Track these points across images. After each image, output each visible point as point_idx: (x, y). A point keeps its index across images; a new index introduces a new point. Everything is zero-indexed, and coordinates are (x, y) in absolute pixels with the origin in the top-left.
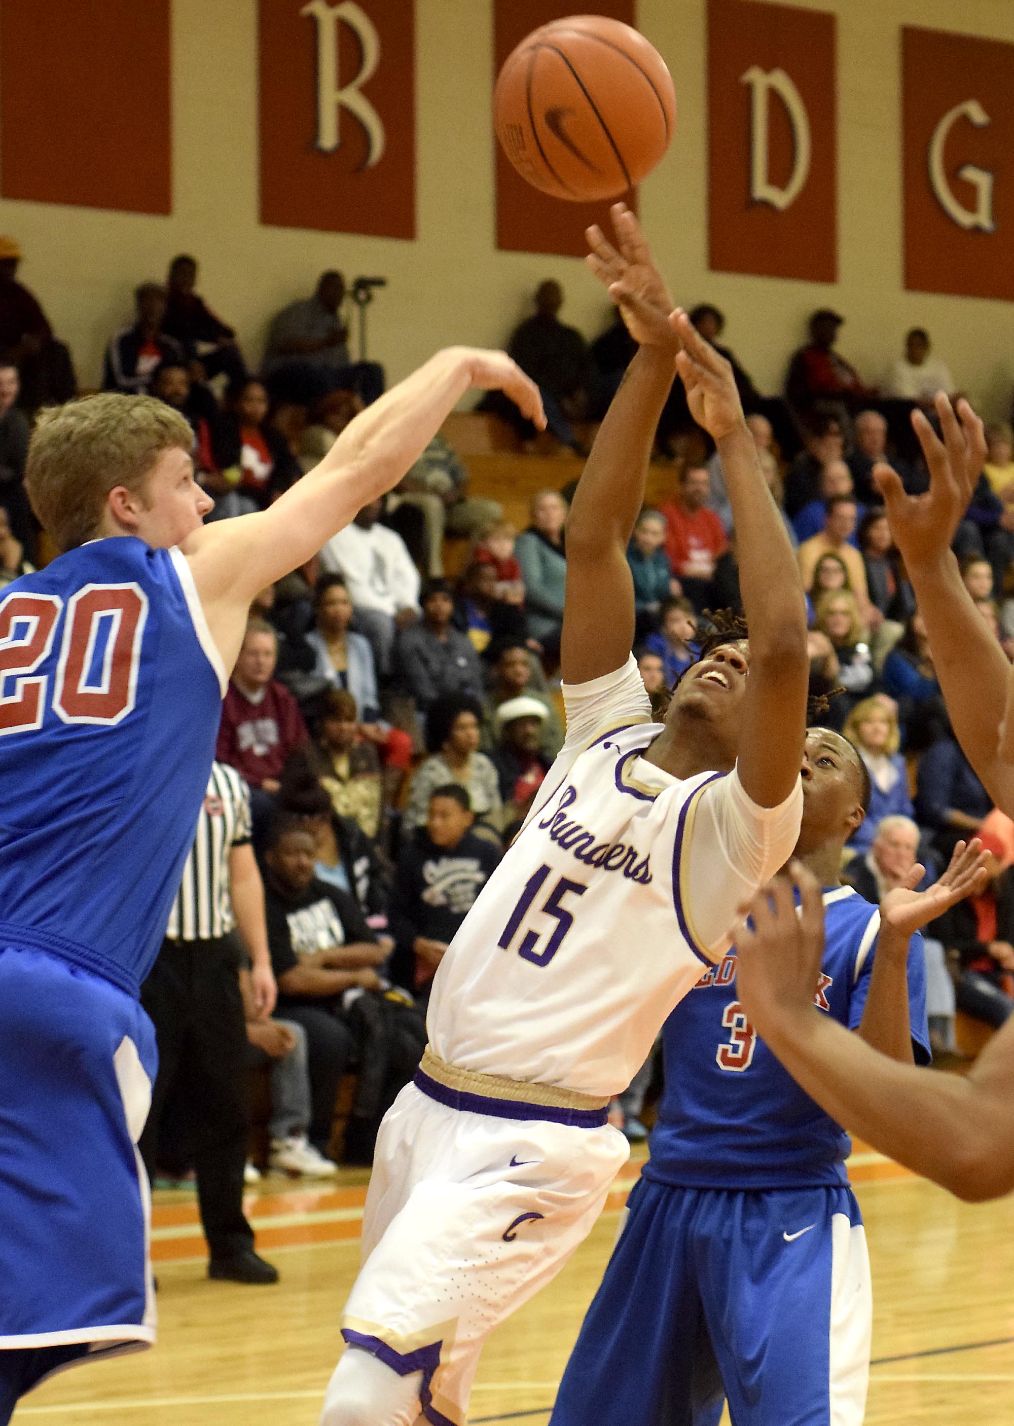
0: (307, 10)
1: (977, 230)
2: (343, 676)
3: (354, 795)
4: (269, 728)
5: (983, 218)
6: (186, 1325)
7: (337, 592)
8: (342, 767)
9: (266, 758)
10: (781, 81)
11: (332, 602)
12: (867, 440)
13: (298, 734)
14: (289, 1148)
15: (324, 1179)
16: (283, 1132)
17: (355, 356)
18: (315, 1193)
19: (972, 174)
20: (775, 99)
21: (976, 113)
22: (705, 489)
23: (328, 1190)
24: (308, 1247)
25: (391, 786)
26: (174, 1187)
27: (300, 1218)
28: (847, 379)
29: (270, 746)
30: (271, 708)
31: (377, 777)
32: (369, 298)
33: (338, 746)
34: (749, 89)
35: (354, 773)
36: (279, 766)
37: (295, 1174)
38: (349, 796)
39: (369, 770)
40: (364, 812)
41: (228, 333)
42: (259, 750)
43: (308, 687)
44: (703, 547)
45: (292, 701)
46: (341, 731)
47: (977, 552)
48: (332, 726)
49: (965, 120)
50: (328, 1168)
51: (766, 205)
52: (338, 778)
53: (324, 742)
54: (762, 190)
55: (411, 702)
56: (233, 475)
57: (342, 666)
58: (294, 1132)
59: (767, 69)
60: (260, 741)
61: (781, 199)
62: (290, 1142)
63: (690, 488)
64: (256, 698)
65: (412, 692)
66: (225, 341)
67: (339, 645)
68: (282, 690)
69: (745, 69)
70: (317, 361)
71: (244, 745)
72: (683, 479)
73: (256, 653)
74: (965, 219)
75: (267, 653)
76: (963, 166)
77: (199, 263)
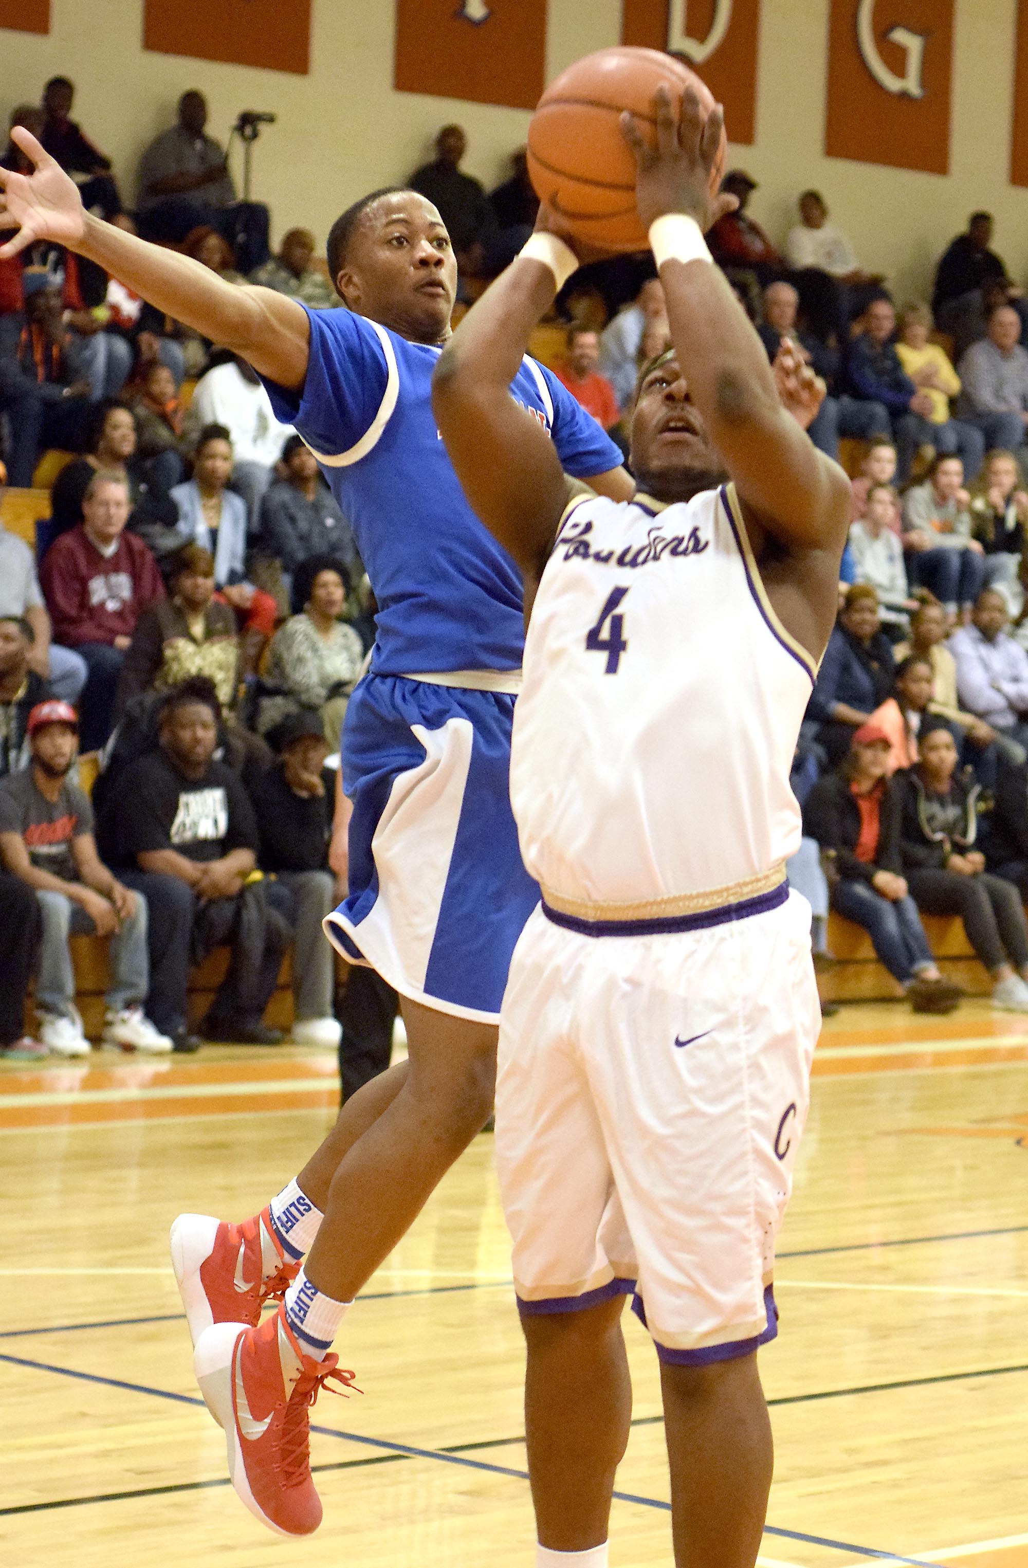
1: (904, 95)
2: (214, 534)
3: (210, 659)
4: (123, 582)
7: (219, 446)
8: (198, 628)
9: (119, 614)
11: (213, 456)
12: (776, 312)
13: (154, 591)
14: (124, 1021)
15: (159, 1054)
16: (120, 1005)
17: (240, 195)
18: (149, 1068)
19: (900, 36)
22: (594, 353)
23: (164, 1066)
24: (140, 1123)
25: (252, 651)
27: (133, 1093)
28: (757, 246)
29: (124, 602)
30: (124, 563)
31: (234, 640)
32: (255, 135)
33: (193, 605)
35: (210, 634)
36: (132, 622)
37: (129, 1048)
38: (204, 659)
39: (226, 633)
40: (219, 676)
41: (105, 164)
42: (112, 606)
43: (168, 542)
45: (149, 556)
46: (196, 586)
47: (885, 436)
48: (187, 583)
50: (165, 1043)
52: (193, 640)
53: (178, 601)
55: (278, 563)
56: (101, 314)
57: (214, 524)
58: (131, 1005)
60: (113, 597)
62: (126, 1014)
63: (578, 352)
64: (109, 550)
65: (279, 552)
66: (102, 173)
67: (214, 501)
68: (137, 543)
70: (196, 198)
71: (95, 600)
72: (570, 342)
73: (106, 504)
74: (892, 83)
75: (118, 504)
76: (892, 28)
77: (76, 87)
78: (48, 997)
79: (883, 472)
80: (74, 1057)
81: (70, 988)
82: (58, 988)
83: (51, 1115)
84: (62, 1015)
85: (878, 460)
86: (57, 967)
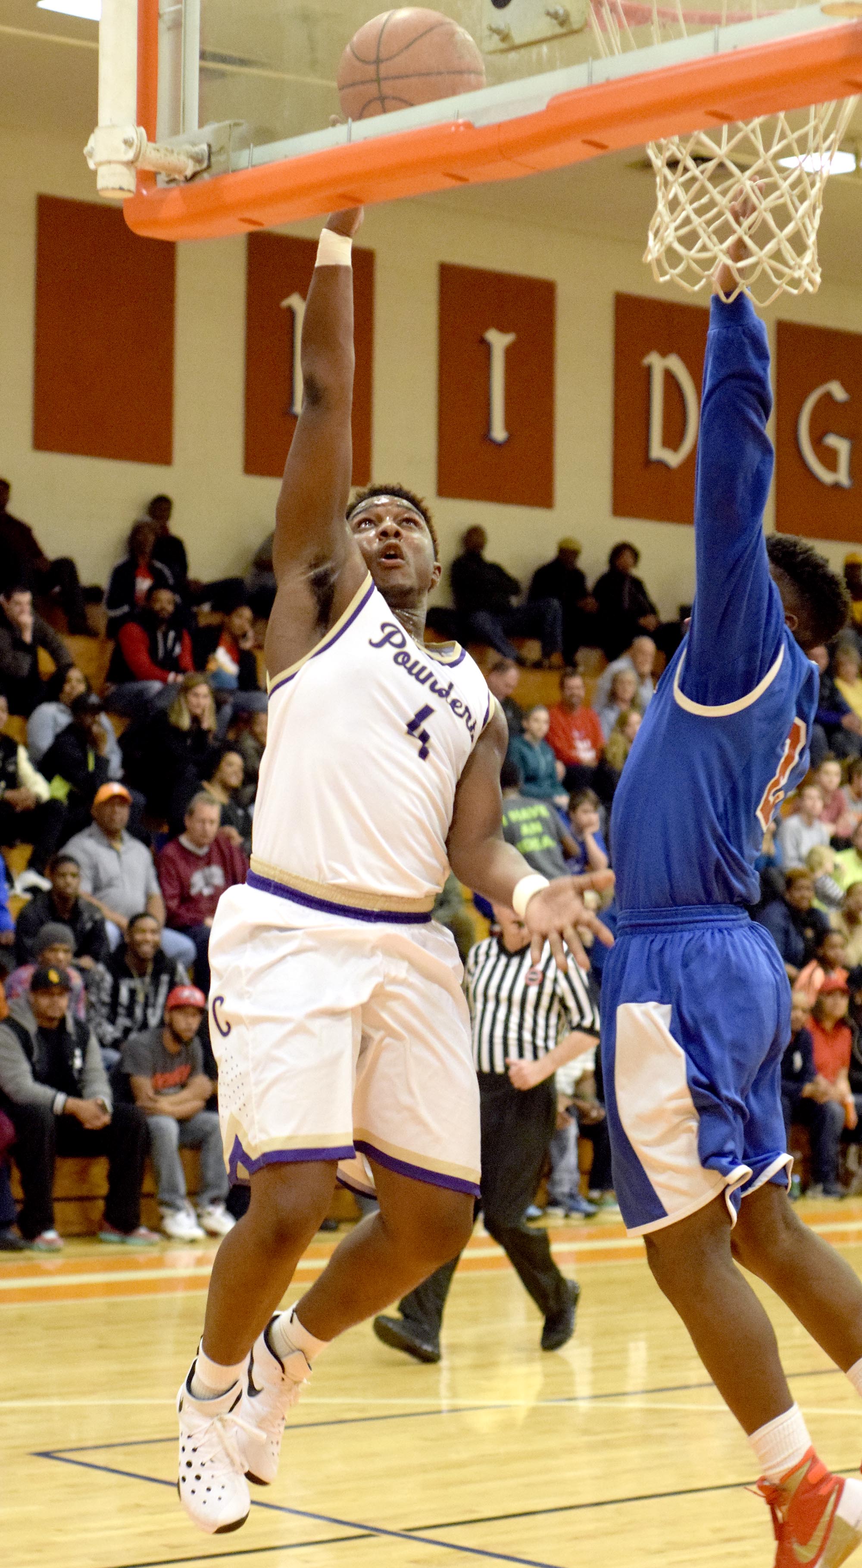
0: (285, 303)
1: (836, 486)
4: (216, 874)
5: (842, 477)
6: (101, 1347)
9: (212, 898)
10: (675, 364)
14: (210, 1214)
16: (206, 1202)
19: (832, 441)
20: (669, 377)
21: (838, 391)
22: (581, 692)
26: (123, 1242)
29: (216, 889)
30: (217, 857)
34: (648, 371)
37: (214, 1235)
42: (207, 892)
44: (583, 739)
49: (828, 396)
51: (661, 464)
54: (657, 451)
58: (214, 1201)
59: (664, 354)
60: (208, 884)
61: (674, 459)
62: (211, 1209)
64: (204, 850)
69: (644, 353)
71: (194, 891)
72: (562, 685)
73: (203, 821)
74: (826, 477)
75: (212, 822)
76: (825, 433)
77: (174, 501)
78: (166, 1197)
79: (831, 782)
80: (193, 1241)
81: (183, 1188)
82: (174, 1190)
83: (169, 1285)
84: (177, 1209)
85: (827, 773)
86: (172, 1175)
